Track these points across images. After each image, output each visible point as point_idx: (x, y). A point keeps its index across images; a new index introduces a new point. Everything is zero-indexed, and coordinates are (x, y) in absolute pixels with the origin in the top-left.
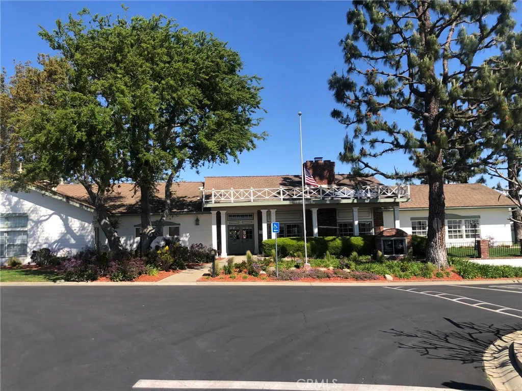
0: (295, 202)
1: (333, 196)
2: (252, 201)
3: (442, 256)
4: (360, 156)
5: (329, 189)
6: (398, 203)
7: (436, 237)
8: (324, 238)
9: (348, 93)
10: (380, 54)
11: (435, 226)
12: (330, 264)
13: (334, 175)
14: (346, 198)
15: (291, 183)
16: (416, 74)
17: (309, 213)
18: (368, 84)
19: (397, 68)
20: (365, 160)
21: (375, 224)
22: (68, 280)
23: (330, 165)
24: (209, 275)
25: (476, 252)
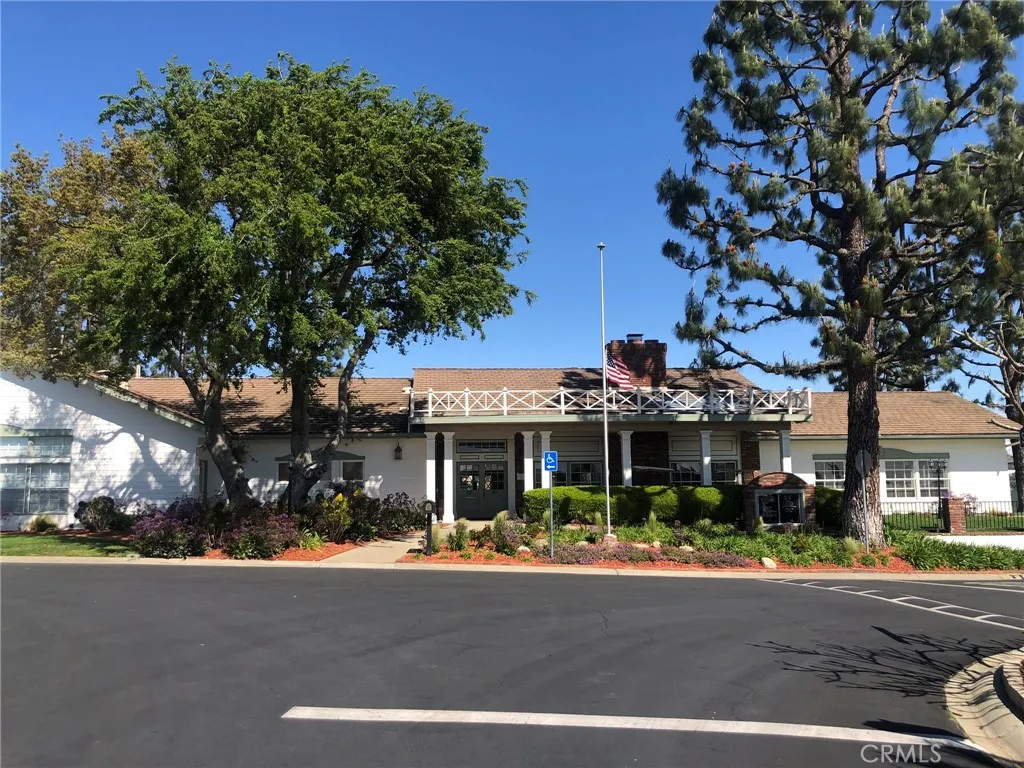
0: (589, 417)
1: (663, 408)
2: (505, 413)
3: (872, 526)
4: (715, 329)
5: (653, 394)
6: (789, 423)
7: (861, 488)
8: (643, 489)
9: (693, 209)
10: (756, 136)
11: (860, 466)
12: (655, 535)
13: (663, 369)
14: (687, 412)
15: (579, 382)
16: (824, 176)
17: (615, 440)
18: (732, 192)
19: (788, 165)
20: (725, 337)
21: (743, 464)
22: (147, 555)
23: (657, 349)
24: (419, 551)
25: (941, 523)
